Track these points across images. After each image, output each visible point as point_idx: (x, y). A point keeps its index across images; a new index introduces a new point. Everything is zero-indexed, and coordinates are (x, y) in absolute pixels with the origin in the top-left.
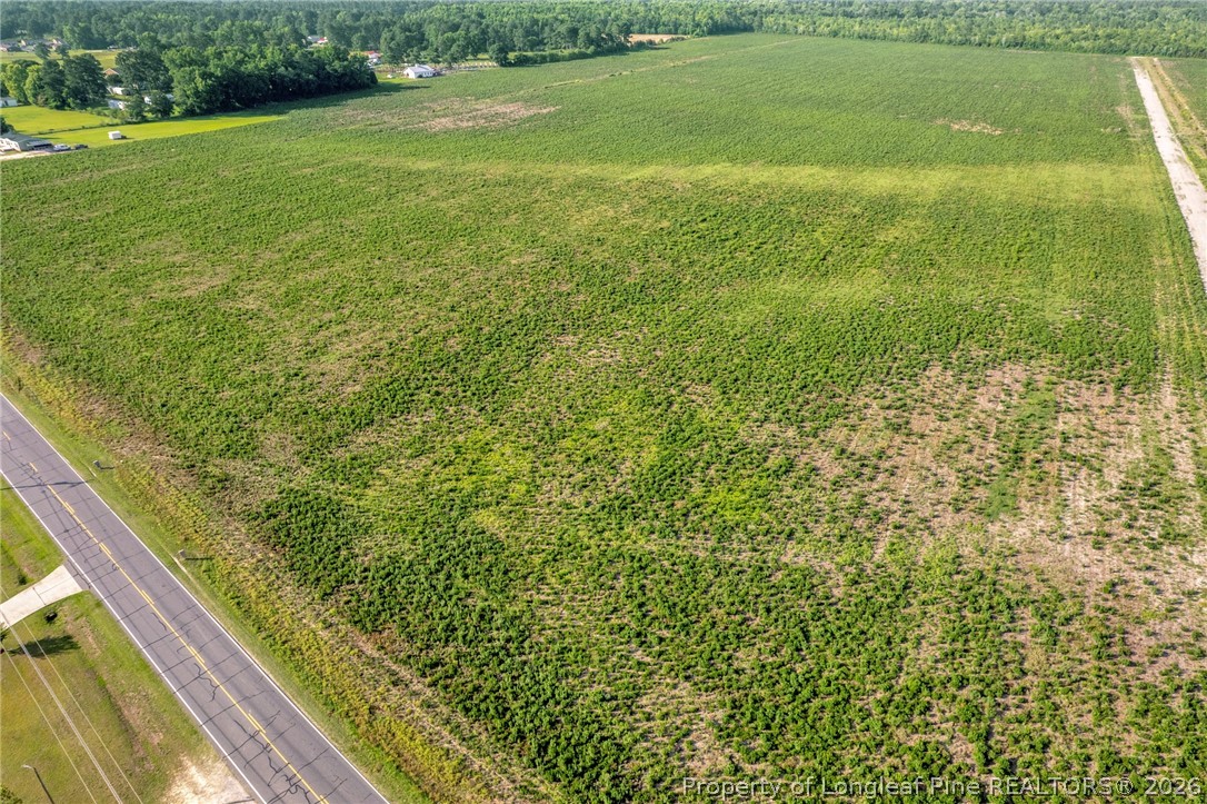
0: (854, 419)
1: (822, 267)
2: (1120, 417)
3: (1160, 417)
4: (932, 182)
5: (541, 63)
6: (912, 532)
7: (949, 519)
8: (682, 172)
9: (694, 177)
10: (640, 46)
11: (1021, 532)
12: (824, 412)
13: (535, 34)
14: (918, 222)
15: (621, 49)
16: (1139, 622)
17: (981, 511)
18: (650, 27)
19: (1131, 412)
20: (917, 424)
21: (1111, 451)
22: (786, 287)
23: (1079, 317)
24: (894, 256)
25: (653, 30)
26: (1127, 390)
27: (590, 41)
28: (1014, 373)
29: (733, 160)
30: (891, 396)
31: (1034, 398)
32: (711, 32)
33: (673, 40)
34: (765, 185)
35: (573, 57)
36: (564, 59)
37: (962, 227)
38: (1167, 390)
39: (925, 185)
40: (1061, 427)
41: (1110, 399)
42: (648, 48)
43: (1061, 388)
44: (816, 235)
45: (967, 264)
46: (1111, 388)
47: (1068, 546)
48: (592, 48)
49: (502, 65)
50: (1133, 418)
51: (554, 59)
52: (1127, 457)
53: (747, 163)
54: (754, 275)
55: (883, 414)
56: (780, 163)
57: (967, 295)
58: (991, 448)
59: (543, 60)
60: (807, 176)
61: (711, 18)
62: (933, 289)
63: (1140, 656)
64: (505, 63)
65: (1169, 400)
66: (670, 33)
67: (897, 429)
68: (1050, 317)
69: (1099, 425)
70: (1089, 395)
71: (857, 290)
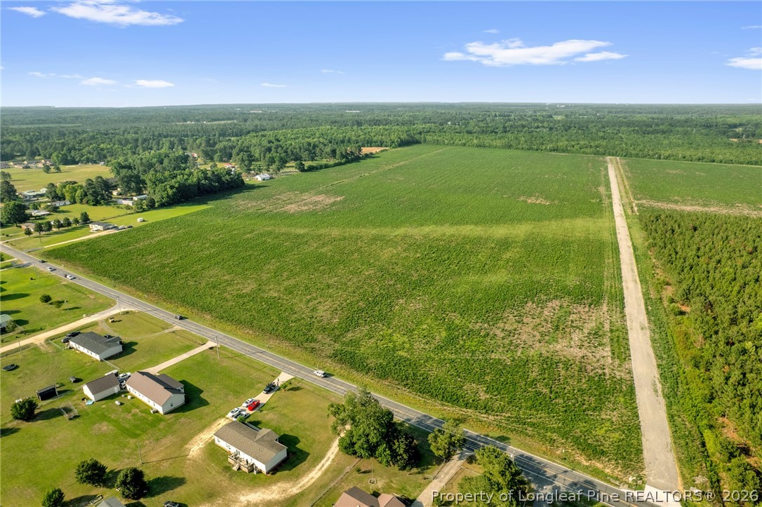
0: (505, 320)
1: (483, 270)
2: (590, 314)
3: (601, 313)
4: (521, 230)
5: (320, 169)
6: (527, 349)
7: (538, 345)
8: (416, 231)
9: (422, 233)
10: (367, 156)
11: (559, 347)
12: (495, 319)
13: (312, 151)
14: (518, 249)
15: (357, 159)
16: (589, 364)
17: (547, 342)
18: (367, 144)
19: (593, 313)
20: (525, 320)
21: (586, 324)
22: (473, 278)
23: (578, 283)
24: (510, 264)
25: (369, 145)
26: (592, 306)
27: (343, 156)
28: (556, 303)
29: (435, 223)
30: (516, 313)
31: (563, 310)
32: (400, 145)
33: (382, 151)
34: (453, 236)
35: (336, 165)
36: (331, 166)
37: (535, 251)
38: (605, 305)
39: (519, 232)
40: (571, 318)
41: (587, 309)
42: (370, 157)
43: (571, 307)
44: (479, 257)
45: (538, 266)
46: (587, 306)
47: (572, 349)
48: (344, 159)
49: (302, 171)
50: (593, 315)
51: (327, 166)
52: (590, 326)
53: (442, 225)
54: (460, 274)
55: (514, 318)
56: (456, 224)
57: (538, 277)
58: (549, 326)
59: (321, 167)
60: (469, 230)
61: (399, 138)
62: (526, 276)
63: (589, 371)
64: (303, 170)
65: (605, 308)
66: (378, 146)
67: (519, 322)
68: (568, 283)
69: (583, 317)
70: (580, 309)
71: (499, 277)
